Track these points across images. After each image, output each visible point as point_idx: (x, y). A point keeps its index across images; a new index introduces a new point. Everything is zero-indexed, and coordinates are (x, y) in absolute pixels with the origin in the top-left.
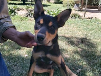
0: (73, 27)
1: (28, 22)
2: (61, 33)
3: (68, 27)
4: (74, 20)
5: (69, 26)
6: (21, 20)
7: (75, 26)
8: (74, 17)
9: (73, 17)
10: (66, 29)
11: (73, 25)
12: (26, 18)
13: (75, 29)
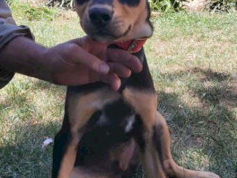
0: (219, 40)
1: (53, 23)
2: (175, 62)
3: (198, 41)
4: (220, 16)
5: (203, 37)
6: (30, 20)
7: (223, 38)
8: (221, 4)
9: (215, 4)
10: (191, 49)
11: (215, 33)
12: (46, 12)
13: (223, 48)
